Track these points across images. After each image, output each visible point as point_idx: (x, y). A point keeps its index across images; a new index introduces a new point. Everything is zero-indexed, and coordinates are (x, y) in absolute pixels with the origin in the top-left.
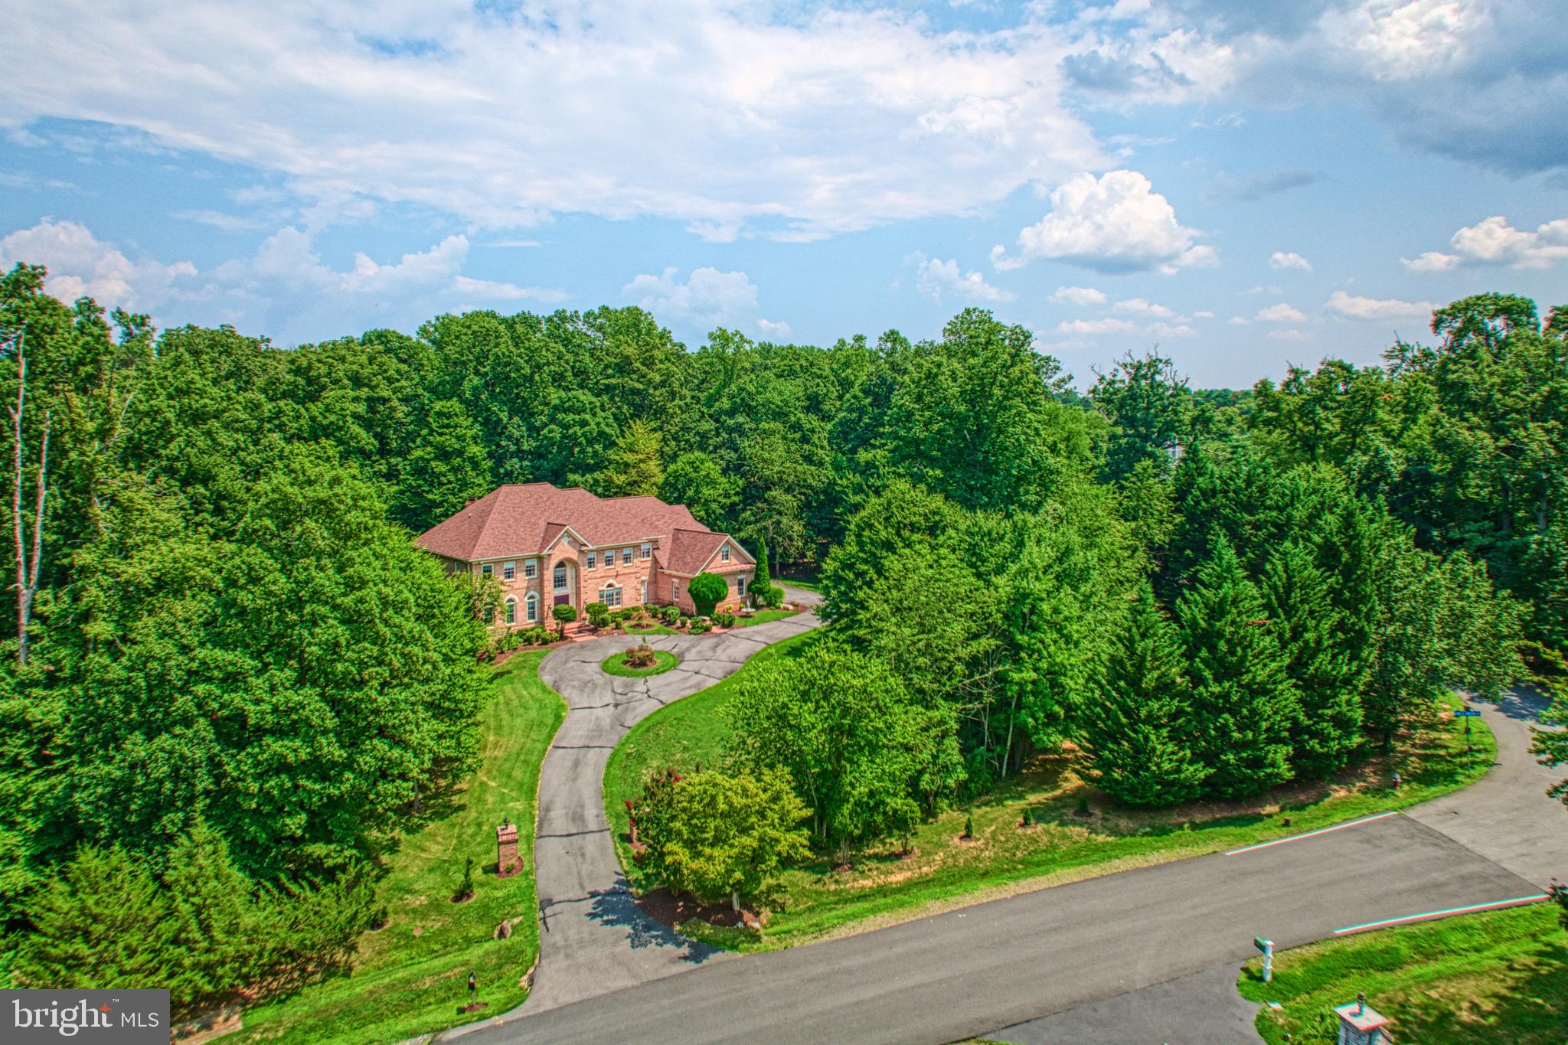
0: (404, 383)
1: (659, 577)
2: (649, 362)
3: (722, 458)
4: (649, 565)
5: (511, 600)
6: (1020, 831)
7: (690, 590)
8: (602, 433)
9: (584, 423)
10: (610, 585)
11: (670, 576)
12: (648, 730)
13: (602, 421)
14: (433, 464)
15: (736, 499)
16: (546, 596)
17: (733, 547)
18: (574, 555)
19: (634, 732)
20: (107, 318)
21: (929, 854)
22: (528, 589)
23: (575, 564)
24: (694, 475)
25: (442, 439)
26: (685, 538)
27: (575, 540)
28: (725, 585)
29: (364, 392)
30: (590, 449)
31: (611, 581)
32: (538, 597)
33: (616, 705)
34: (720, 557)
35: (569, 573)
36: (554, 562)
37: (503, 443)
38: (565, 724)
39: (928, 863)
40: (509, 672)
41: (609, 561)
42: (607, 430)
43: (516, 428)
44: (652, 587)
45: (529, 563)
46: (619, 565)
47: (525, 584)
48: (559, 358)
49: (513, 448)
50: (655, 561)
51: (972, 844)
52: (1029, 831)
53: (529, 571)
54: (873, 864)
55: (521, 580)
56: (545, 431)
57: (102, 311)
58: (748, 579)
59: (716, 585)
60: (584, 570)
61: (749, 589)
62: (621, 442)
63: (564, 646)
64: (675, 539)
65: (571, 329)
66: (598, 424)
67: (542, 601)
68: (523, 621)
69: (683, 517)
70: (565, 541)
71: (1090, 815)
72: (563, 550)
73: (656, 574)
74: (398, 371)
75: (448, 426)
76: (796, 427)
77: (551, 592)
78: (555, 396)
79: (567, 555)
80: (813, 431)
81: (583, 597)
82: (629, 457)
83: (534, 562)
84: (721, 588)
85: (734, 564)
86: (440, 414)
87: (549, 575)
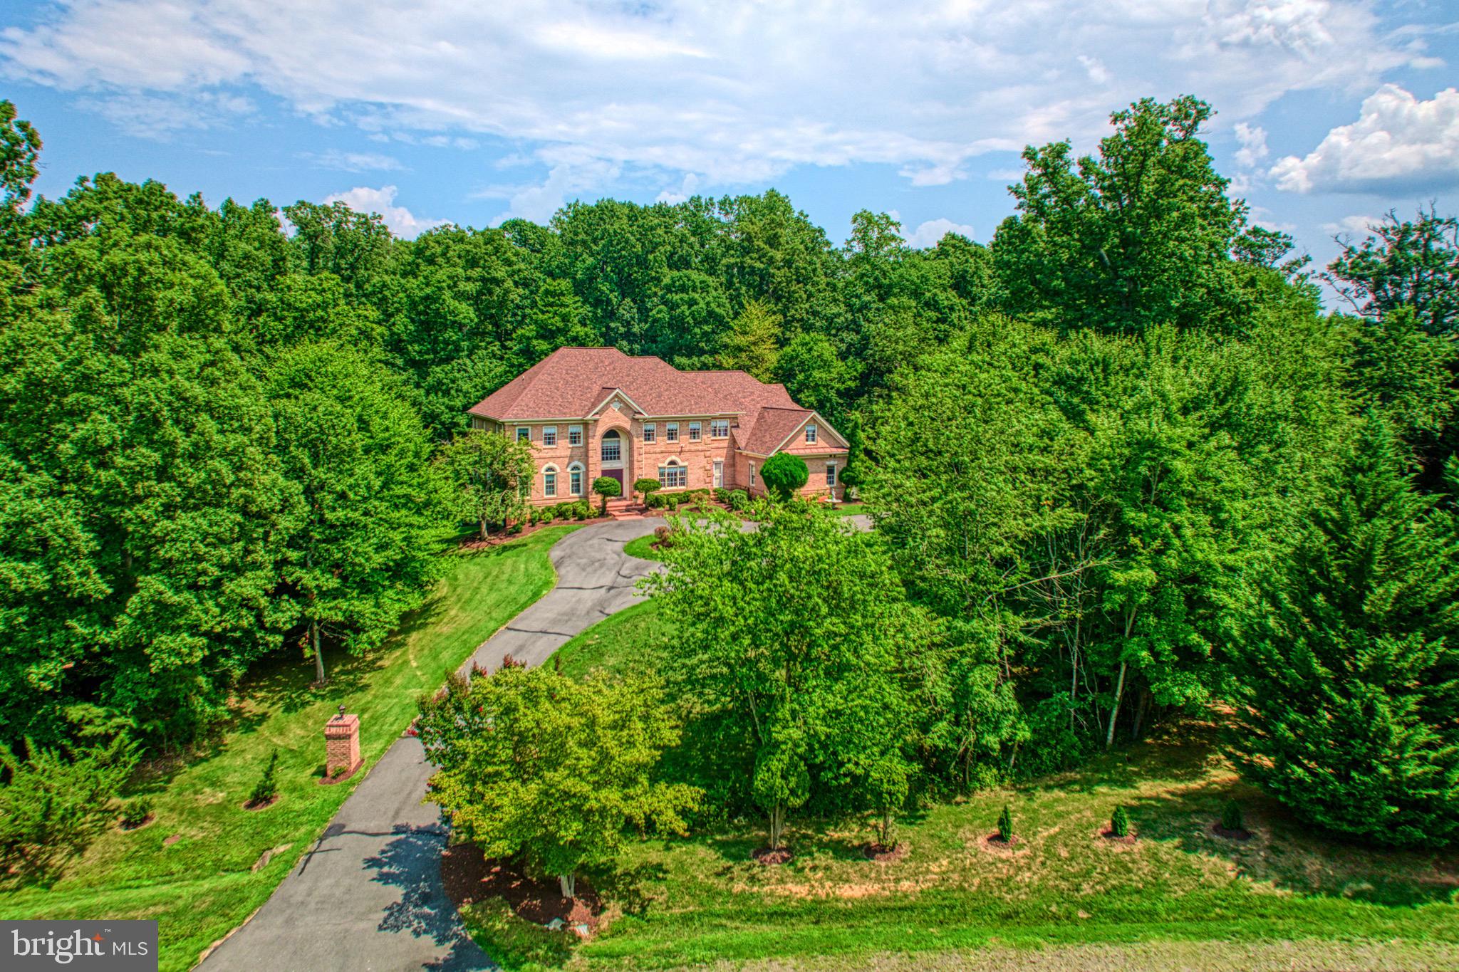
0: (522, 266)
1: (738, 459)
2: (773, 241)
3: (842, 341)
4: (725, 444)
5: (550, 469)
6: (1100, 845)
7: (762, 473)
8: (711, 313)
9: (692, 303)
10: (672, 463)
11: (747, 457)
12: (627, 621)
13: (715, 298)
14: (535, 342)
15: (852, 384)
16: (591, 467)
17: (821, 427)
18: (625, 423)
19: (608, 621)
20: (280, 216)
21: (924, 857)
22: (571, 458)
23: (629, 435)
24: (806, 356)
25: (546, 317)
26: (770, 417)
27: (628, 407)
28: (804, 469)
29: (476, 273)
30: (697, 330)
31: (673, 458)
32: (583, 469)
33: (611, 588)
34: (803, 436)
35: (623, 444)
36: (601, 429)
37: (612, 325)
38: (539, 603)
39: (915, 875)
40: (525, 545)
41: (672, 435)
42: (720, 311)
43: (627, 309)
44: (729, 471)
45: (572, 429)
46: (684, 440)
47: (568, 453)
48: (681, 241)
49: (622, 330)
50: (733, 441)
51: (1006, 854)
52: (1118, 848)
53: (574, 438)
54: (823, 859)
55: (563, 447)
56: (654, 312)
57: (276, 209)
58: (839, 465)
59: (792, 468)
60: (639, 442)
61: (840, 479)
62: (735, 324)
63: (602, 523)
64: (761, 418)
65: (706, 217)
66: (708, 304)
67: (587, 473)
68: (565, 494)
69: (779, 396)
70: (615, 407)
71: (1246, 836)
72: (613, 417)
73: (734, 457)
74: (517, 254)
75: (552, 305)
76: (932, 304)
77: (598, 466)
78: (668, 276)
79: (617, 423)
80: (952, 309)
81: (637, 472)
82: (741, 340)
83: (580, 429)
84: (798, 472)
85: (821, 446)
86: (547, 292)
87: (596, 444)
